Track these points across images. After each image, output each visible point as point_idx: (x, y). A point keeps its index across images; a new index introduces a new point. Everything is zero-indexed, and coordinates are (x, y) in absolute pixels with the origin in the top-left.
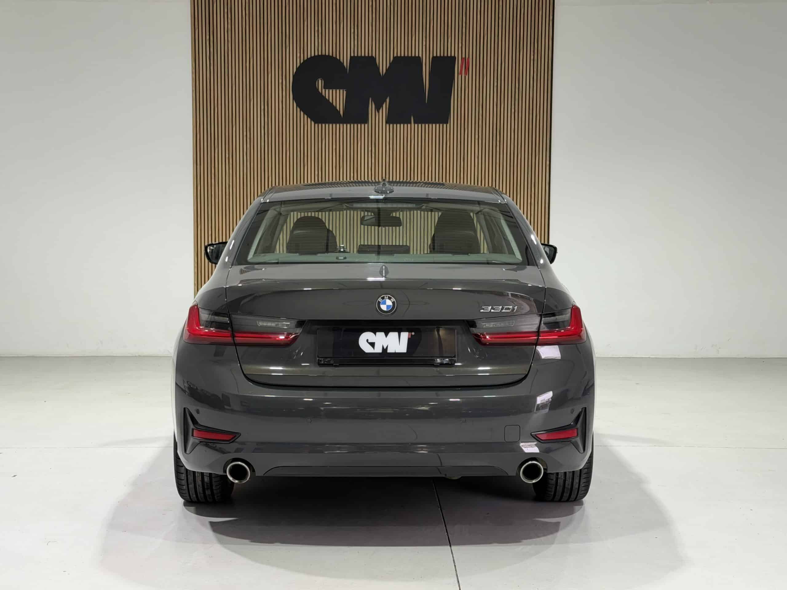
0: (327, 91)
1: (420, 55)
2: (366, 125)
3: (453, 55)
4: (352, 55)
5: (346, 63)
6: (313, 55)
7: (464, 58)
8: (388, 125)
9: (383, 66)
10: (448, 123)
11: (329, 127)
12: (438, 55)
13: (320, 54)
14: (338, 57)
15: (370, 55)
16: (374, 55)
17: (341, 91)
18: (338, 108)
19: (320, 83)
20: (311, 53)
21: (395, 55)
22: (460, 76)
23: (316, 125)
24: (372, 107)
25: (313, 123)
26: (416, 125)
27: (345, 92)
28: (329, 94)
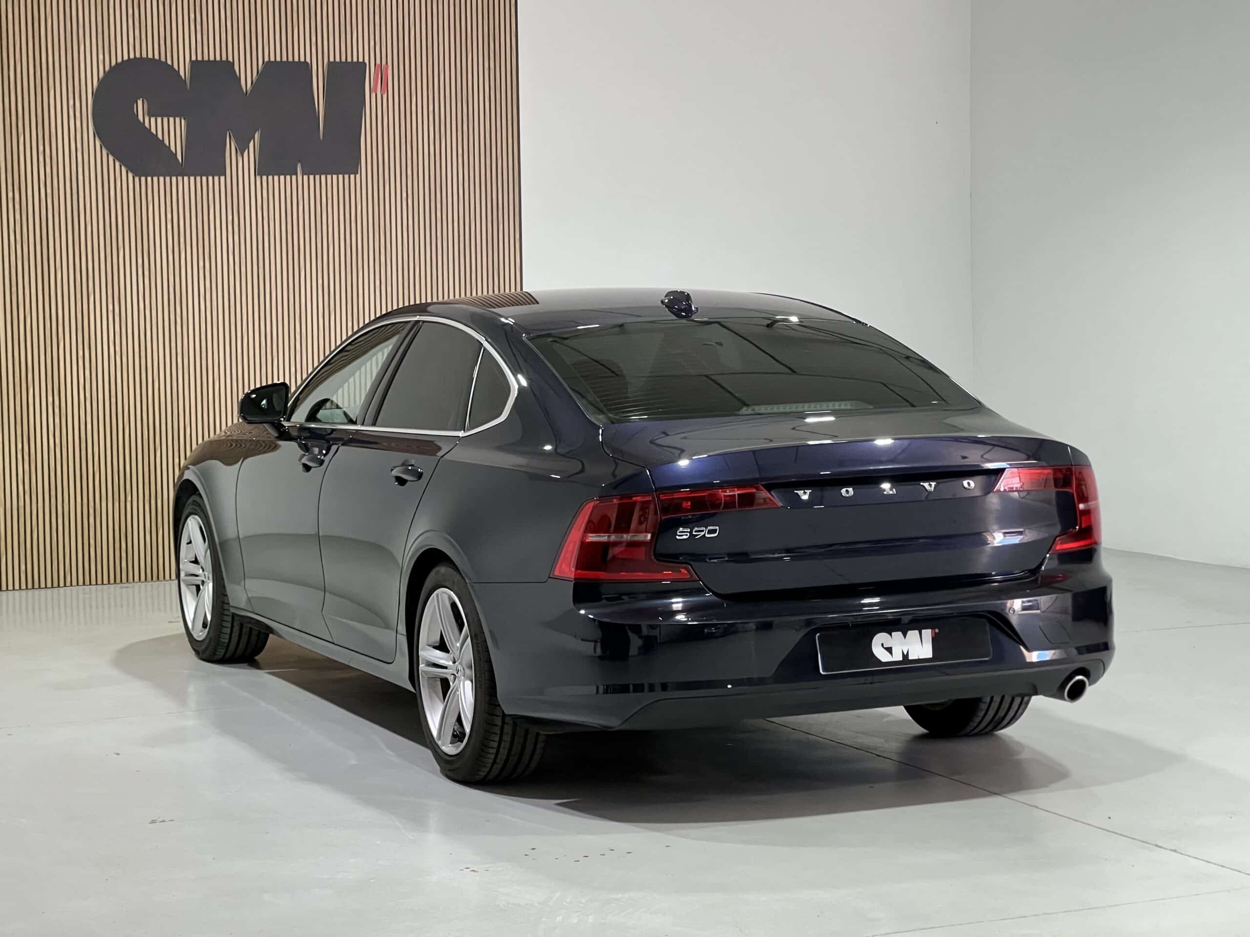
0: (153, 119)
1: (308, 60)
2: (222, 178)
3: (361, 60)
4: (194, 58)
5: (184, 71)
6: (126, 58)
7: (378, 65)
8: (258, 178)
9: (247, 78)
10: (358, 173)
11: (158, 183)
12: (338, 60)
13: (138, 55)
14: (169, 62)
15: (224, 58)
16: (230, 59)
17: (178, 120)
18: (173, 148)
19: (140, 106)
20: (123, 54)
21: (266, 59)
22: (373, 95)
23: (137, 179)
24: (231, 147)
25: (130, 176)
26: (306, 177)
27: (183, 121)
28: (156, 125)
